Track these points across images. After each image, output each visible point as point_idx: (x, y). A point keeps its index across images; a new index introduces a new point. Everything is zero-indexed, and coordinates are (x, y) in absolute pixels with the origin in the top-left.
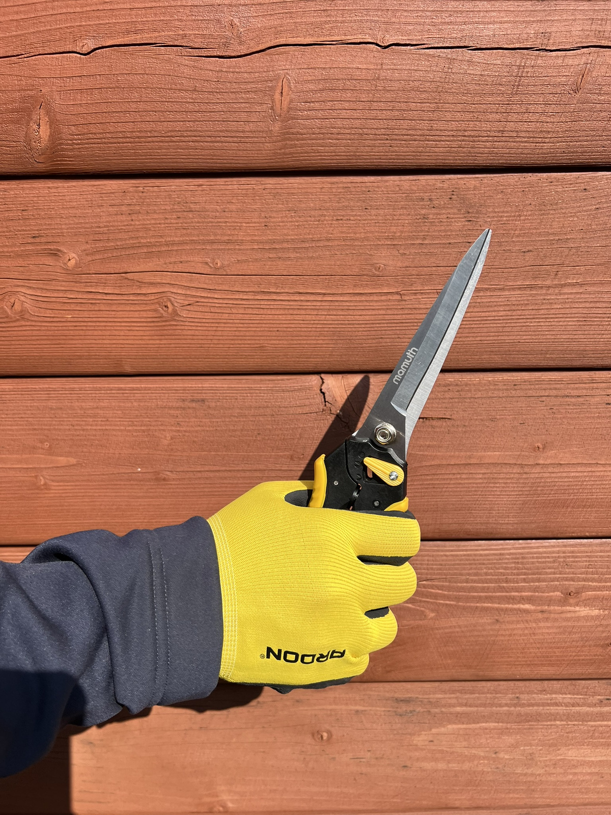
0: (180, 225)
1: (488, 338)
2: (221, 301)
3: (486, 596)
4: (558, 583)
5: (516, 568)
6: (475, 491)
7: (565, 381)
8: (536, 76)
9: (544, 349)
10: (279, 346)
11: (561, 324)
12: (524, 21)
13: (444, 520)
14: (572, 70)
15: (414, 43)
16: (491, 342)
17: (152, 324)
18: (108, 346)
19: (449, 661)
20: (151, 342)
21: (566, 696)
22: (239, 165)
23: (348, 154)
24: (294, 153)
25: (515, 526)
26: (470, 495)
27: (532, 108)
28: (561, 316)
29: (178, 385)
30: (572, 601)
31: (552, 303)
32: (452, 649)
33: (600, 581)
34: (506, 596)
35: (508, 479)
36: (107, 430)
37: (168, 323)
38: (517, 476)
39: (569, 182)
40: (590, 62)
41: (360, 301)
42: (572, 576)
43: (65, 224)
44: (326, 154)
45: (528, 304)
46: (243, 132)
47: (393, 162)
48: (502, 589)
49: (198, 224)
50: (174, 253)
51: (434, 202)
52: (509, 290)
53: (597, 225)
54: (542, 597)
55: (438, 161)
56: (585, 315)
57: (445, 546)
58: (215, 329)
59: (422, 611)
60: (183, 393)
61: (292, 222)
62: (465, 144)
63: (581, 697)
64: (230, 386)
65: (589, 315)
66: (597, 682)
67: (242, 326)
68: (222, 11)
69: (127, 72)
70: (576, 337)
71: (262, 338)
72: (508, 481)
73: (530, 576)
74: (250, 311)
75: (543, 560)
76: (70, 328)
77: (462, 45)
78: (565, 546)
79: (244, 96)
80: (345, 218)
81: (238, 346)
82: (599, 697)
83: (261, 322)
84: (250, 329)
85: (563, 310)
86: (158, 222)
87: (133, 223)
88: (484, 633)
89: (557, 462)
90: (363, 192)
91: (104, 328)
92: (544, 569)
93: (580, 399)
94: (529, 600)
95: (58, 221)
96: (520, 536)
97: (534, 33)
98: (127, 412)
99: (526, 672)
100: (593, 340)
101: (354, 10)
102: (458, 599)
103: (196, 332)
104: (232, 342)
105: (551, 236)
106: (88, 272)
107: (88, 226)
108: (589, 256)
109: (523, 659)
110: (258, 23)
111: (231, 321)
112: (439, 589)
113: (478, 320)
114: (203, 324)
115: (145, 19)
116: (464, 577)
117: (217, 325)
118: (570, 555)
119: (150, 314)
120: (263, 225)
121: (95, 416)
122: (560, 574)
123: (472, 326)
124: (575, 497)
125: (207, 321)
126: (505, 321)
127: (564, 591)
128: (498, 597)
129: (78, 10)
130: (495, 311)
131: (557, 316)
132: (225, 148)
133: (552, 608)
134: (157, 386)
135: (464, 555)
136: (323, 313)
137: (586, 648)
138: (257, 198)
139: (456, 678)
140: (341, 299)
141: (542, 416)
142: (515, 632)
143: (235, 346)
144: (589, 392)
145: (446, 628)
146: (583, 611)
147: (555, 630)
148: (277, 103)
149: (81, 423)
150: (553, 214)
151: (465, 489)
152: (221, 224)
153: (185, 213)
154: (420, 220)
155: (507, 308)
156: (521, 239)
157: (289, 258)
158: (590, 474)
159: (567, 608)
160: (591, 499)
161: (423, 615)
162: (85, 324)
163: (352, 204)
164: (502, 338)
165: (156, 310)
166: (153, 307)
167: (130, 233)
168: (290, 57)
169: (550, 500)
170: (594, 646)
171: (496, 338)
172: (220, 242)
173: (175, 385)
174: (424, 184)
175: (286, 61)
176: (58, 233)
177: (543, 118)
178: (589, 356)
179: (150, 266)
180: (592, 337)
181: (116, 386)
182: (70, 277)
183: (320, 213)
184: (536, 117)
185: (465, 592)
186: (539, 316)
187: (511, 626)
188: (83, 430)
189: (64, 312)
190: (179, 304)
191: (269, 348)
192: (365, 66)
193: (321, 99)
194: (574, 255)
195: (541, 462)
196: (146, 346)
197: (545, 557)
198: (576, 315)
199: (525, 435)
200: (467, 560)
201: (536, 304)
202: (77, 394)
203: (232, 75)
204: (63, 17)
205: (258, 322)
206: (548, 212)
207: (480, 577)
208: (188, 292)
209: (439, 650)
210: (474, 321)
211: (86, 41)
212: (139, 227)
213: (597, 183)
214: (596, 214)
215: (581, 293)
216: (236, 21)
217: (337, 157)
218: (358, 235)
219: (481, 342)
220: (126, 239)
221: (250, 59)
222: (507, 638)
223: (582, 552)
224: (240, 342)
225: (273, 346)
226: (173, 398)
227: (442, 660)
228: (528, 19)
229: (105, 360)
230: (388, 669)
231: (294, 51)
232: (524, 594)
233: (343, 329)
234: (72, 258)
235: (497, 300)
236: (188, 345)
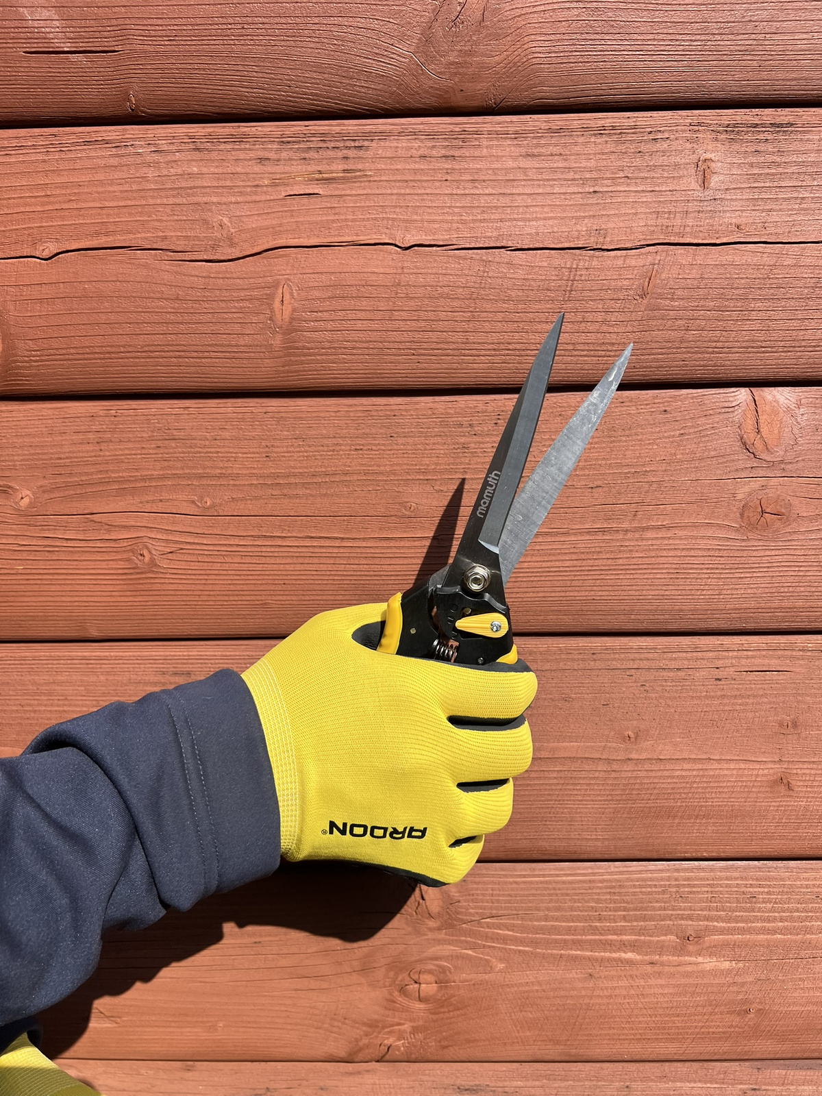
0: (160, 455)
1: (553, 594)
2: (211, 548)
3: (573, 940)
4: (672, 923)
5: (611, 901)
6: (549, 795)
7: (659, 649)
8: (593, 280)
9: (627, 608)
10: (287, 602)
11: (646, 576)
12: (573, 217)
13: (510, 835)
14: (635, 272)
15: (441, 243)
16: (557, 599)
17: (124, 577)
18: (69, 604)
19: (528, 1034)
20: (123, 599)
21: (695, 1085)
22: (233, 385)
23: (367, 371)
24: (300, 371)
25: (606, 843)
26: (542, 801)
27: (589, 317)
28: (645, 566)
29: (157, 653)
30: (691, 948)
31: (631, 551)
32: (531, 1016)
33: (729, 920)
34: (600, 940)
35: (591, 778)
36: (65, 711)
37: (144, 576)
38: (602, 775)
39: (645, 402)
40: (657, 262)
41: (388, 547)
42: (689, 912)
43: (19, 455)
44: (340, 372)
45: (601, 552)
46: (236, 346)
47: (423, 381)
48: (595, 930)
49: (182, 455)
50: (153, 489)
51: (476, 429)
52: (575, 534)
53: (682, 454)
54: (650, 942)
55: (478, 379)
56: (677, 566)
57: (515, 870)
58: (203, 582)
59: (486, 960)
60: (163, 664)
61: (299, 452)
62: (510, 359)
63: (715, 1086)
64: (224, 653)
65: (682, 566)
66: (737, 1064)
67: (238, 578)
68: (210, 210)
69: (96, 279)
70: (667, 593)
71: (265, 593)
72: (592, 782)
73: (631, 913)
74: (248, 560)
75: (649, 889)
76: (21, 582)
77: (498, 245)
78: (677, 870)
79: (236, 305)
80: (365, 448)
81: (234, 603)
82: (741, 1086)
83: (263, 573)
84: (248, 582)
85: (646, 559)
86: (133, 452)
87: (102, 454)
88: (573, 993)
89: (655, 757)
90: (388, 417)
91: (63, 582)
92: (651, 902)
93: (680, 673)
94: (633, 946)
95: (10, 451)
96: (613, 856)
97: (587, 231)
98: (91, 688)
99: (637, 1050)
100: (690, 597)
101: (368, 206)
102: (535, 943)
103: (180, 586)
104: (226, 598)
105: (625, 467)
106: (45, 513)
107: (44, 457)
108: (675, 492)
109: (632, 1032)
110: (252, 223)
111: (225, 572)
112: (509, 930)
113: (538, 572)
114: (188, 577)
115: (117, 220)
116: (541, 913)
117: (206, 577)
118: (685, 883)
119: (122, 564)
120: (264, 455)
121: (50, 694)
122: (673, 910)
123: (532, 579)
124: (684, 804)
125: (194, 572)
126: (573, 573)
127: (680, 935)
128: (590, 941)
129: (39, 208)
130: (559, 561)
131: (641, 567)
132: (216, 365)
133: (665, 958)
134: (131, 654)
135: (541, 882)
136: (342, 562)
137: (717, 1016)
138: (257, 423)
139: (540, 1057)
140: (364, 544)
141: (632, 696)
142: (617, 992)
143: (229, 603)
144: (692, 664)
145: (521, 985)
146: (708, 963)
147: (671, 991)
148: (277, 313)
149: (32, 702)
150: (626, 441)
151: (536, 792)
152: (210, 455)
153: (166, 442)
154: (459, 451)
155: (574, 557)
156: (587, 472)
157: (297, 496)
158: (701, 773)
159: (686, 958)
160: (706, 806)
161: (487, 966)
162: (40, 577)
163: (374, 431)
164: (572, 594)
165: (129, 560)
166: (125, 556)
167: (98, 466)
168: (291, 261)
169: (650, 807)
170: (728, 1013)
171: (563, 594)
172: (209, 477)
173: (154, 653)
174: (463, 406)
175: (287, 265)
176: (9, 465)
177: (605, 328)
178: (688, 617)
179: (120, 505)
180: (689, 593)
181: (79, 654)
182: (22, 519)
183: (335, 441)
184: (596, 326)
185: (544, 934)
186: (617, 567)
187: (610, 984)
188: (35, 711)
189: (14, 561)
190: (158, 552)
191: (274, 606)
192: (382, 270)
193: (331, 308)
194: (656, 490)
195: (634, 756)
196: (117, 604)
197: (650, 886)
198: (666, 566)
199: (610, 720)
200: (546, 889)
201: (612, 552)
202: (29, 664)
203: (221, 281)
204: (21, 216)
205: (259, 573)
206: (619, 438)
207: (564, 913)
208: (170, 538)
209: (513, 1017)
210: (533, 572)
211: (46, 244)
212: (109, 458)
213: (680, 403)
214: (681, 440)
215: (669, 538)
216: (226, 220)
217: (354, 376)
218: (382, 468)
219: (544, 599)
220: (92, 474)
221: (243, 262)
222: (605, 1001)
223: (701, 879)
224: (236, 598)
225: (278, 602)
226: (151, 670)
227: (518, 1032)
228: (578, 214)
229: (65, 622)
230: (446, 1043)
231: (296, 254)
232: (624, 937)
233: (367, 582)
234: (25, 497)
235: (560, 547)
236: (170, 603)
